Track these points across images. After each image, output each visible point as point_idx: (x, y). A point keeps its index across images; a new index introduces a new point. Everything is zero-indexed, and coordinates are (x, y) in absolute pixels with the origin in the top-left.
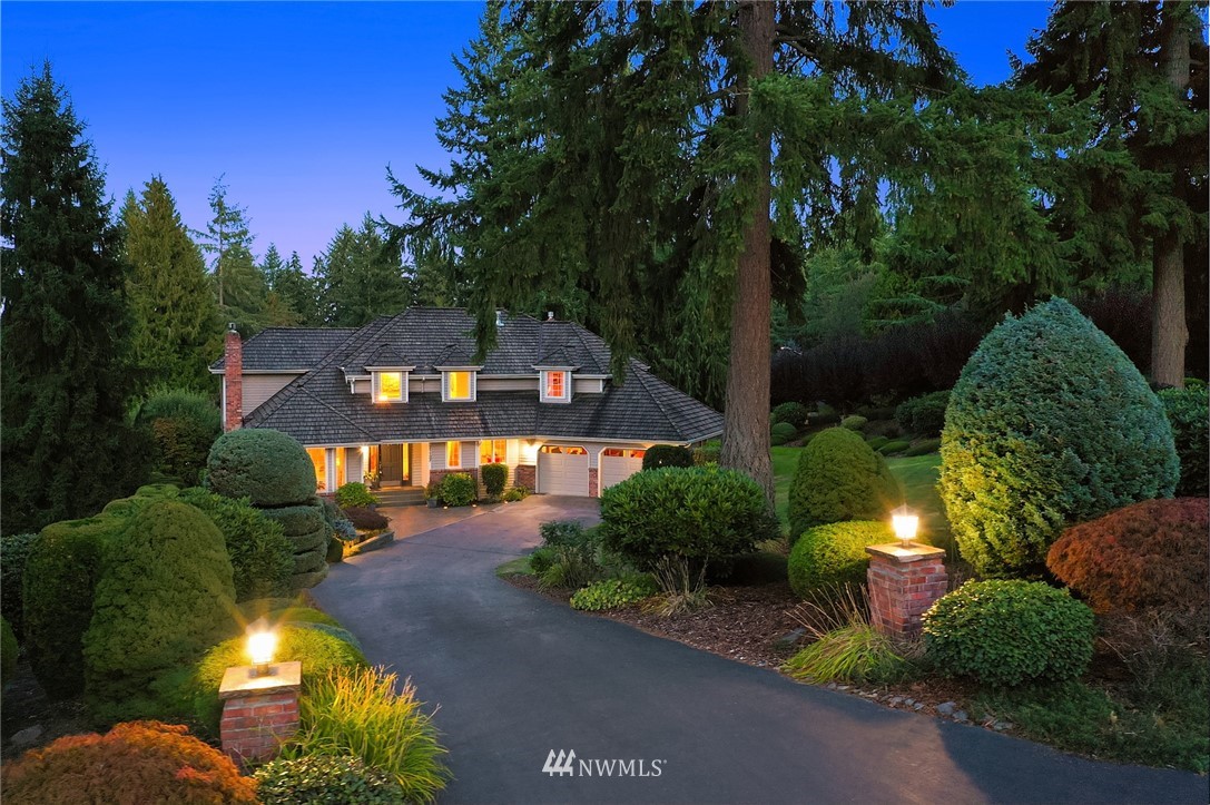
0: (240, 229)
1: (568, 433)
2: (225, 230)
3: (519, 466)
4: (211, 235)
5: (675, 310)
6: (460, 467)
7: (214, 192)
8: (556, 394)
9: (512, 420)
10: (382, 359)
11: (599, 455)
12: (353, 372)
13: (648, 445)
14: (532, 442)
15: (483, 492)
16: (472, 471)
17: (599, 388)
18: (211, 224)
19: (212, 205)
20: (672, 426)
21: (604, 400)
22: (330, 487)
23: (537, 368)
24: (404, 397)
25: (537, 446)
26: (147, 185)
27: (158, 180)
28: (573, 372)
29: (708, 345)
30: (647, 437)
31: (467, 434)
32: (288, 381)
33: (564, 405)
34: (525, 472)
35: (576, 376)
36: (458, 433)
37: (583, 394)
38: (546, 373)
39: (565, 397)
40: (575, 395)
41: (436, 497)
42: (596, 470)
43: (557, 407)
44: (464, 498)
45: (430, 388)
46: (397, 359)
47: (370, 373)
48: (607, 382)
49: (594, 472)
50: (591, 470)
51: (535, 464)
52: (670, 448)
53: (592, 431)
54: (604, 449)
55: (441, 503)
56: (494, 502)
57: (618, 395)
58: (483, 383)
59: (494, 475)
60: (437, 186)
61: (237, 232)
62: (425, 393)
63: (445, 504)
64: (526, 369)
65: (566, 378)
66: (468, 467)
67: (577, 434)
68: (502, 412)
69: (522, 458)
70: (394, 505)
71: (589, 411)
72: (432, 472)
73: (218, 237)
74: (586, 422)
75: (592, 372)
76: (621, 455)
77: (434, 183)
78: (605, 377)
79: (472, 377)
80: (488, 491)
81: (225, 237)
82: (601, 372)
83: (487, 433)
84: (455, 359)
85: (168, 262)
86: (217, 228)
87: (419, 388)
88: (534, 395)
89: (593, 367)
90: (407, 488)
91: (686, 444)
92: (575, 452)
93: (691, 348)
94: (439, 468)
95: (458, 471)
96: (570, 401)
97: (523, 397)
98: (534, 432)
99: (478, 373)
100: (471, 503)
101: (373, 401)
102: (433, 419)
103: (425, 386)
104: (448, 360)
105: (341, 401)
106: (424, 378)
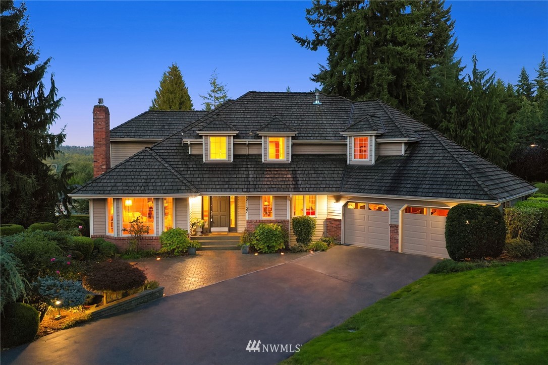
0: (223, 94)
1: (370, 191)
2: (217, 96)
3: (327, 219)
4: (210, 98)
5: (461, 114)
6: (272, 218)
7: (212, 77)
8: (361, 157)
9: (321, 179)
10: (212, 126)
11: (400, 212)
12: (190, 137)
13: (452, 204)
14: (338, 199)
15: (293, 241)
16: (283, 223)
17: (402, 151)
18: (210, 93)
19: (211, 84)
20: (479, 186)
21: (405, 162)
22: (158, 231)
23: (344, 134)
24: (229, 158)
25: (342, 203)
26: (170, 68)
27: (175, 65)
28: (377, 137)
29: (487, 135)
30: (451, 196)
31: (279, 190)
32: (141, 148)
33: (368, 166)
34: (332, 225)
35: (380, 140)
36: (270, 189)
37: (387, 157)
38: (353, 139)
39: (370, 159)
40: (379, 158)
41: (248, 244)
42: (397, 227)
43: (362, 168)
44: (273, 246)
45: (253, 151)
46: (224, 126)
47: (201, 137)
48: (409, 145)
49: (394, 228)
50: (391, 226)
51: (340, 218)
52: (479, 208)
53: (393, 189)
54: (405, 206)
55: (253, 250)
56: (301, 251)
57: (419, 156)
58: (297, 148)
59: (304, 227)
60: (305, 46)
61: (222, 96)
62: (249, 155)
63: (256, 251)
64: (336, 136)
65: (371, 143)
66: (280, 219)
67: (378, 192)
68: (312, 172)
69: (330, 212)
70: (216, 249)
71: (391, 171)
72: (248, 222)
73: (213, 99)
74: (388, 180)
75: (395, 136)
76: (422, 212)
77: (303, 45)
78: (406, 140)
79: (288, 142)
80: (298, 240)
81: (217, 99)
82: (402, 135)
83: (297, 190)
84: (273, 126)
85: (177, 106)
86: (213, 94)
87: (244, 151)
88: (342, 159)
89: (396, 131)
90: (232, 234)
91: (496, 204)
92: (380, 209)
93: (474, 138)
94: (255, 219)
95: (271, 222)
96: (373, 162)
97: (333, 160)
98: (338, 189)
99: (293, 138)
100: (280, 251)
101: (204, 160)
102: (251, 176)
103: (250, 150)
104: (267, 127)
105: (179, 160)
106: (247, 143)
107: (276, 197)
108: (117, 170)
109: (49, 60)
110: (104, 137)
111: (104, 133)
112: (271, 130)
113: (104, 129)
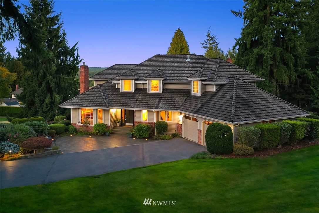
3: (177, 124)
6: (147, 121)
9: (172, 102)
11: (202, 123)
17: (214, 89)
23: (189, 79)
24: (132, 90)
25: (182, 116)
31: (150, 107)
33: (198, 96)
34: (179, 127)
37: (208, 92)
38: (193, 81)
39: (199, 93)
40: (204, 93)
45: (146, 87)
46: (130, 75)
47: (119, 80)
48: (220, 86)
49: (200, 132)
50: (199, 130)
51: (182, 123)
54: (204, 120)
55: (133, 136)
58: (165, 85)
62: (143, 89)
65: (199, 84)
66: (150, 121)
68: (170, 99)
71: (204, 100)
79: (160, 83)
88: (188, 92)
89: (212, 78)
94: (139, 121)
95: (146, 123)
96: (200, 95)
97: (184, 92)
99: (163, 81)
100: (145, 138)
101: (121, 91)
102: (139, 100)
103: (144, 86)
104: (150, 75)
105: (110, 90)
106: (141, 83)
107: (148, 111)
108: (82, 95)
109: (77, 43)
110: (84, 79)
111: (84, 78)
112: (152, 77)
113: (84, 76)
